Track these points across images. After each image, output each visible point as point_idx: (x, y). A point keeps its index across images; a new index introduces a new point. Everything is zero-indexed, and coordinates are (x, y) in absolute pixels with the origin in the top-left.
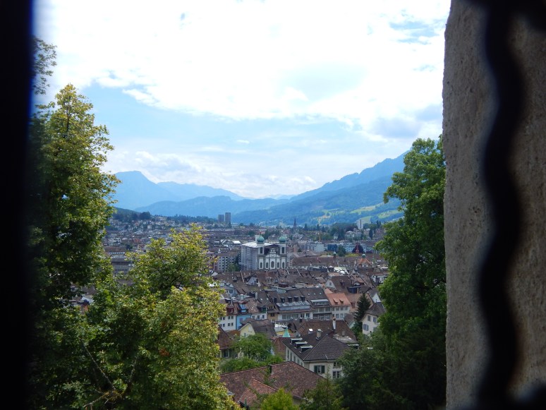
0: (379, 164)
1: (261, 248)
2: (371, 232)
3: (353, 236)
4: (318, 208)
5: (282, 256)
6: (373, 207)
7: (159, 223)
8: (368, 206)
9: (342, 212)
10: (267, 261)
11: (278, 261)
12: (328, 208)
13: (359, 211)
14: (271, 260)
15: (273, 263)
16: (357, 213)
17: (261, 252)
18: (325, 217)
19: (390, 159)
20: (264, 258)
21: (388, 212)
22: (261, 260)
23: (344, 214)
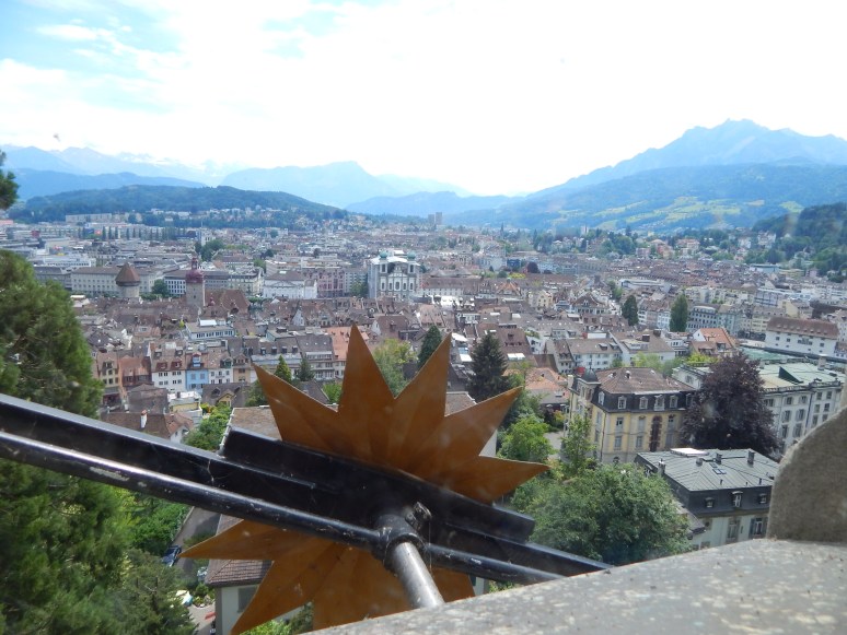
0: (640, 155)
1: (384, 266)
2: (584, 243)
3: (562, 247)
4: (556, 208)
5: (410, 276)
6: (623, 209)
7: (351, 224)
8: (617, 207)
9: (582, 214)
10: (390, 281)
11: (405, 281)
12: (567, 209)
13: (604, 213)
14: (396, 281)
15: (398, 284)
16: (601, 216)
17: (384, 270)
18: (562, 219)
19: (654, 149)
20: (386, 276)
21: (640, 216)
22: (383, 280)
23: (585, 217)
